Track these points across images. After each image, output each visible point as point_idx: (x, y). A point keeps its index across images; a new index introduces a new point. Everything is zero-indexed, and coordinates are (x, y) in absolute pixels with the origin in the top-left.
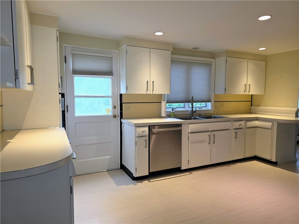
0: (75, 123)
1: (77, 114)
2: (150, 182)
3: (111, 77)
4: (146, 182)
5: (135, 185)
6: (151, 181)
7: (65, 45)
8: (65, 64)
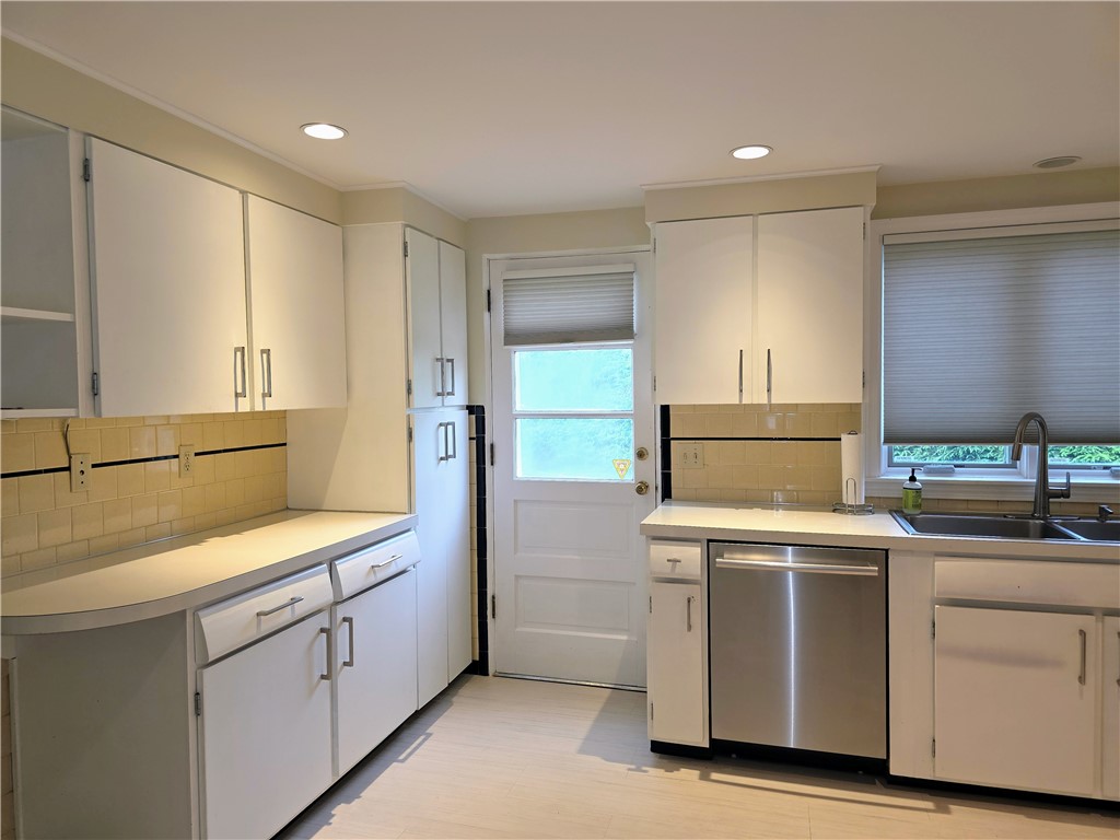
0: (515, 501)
1: (522, 472)
2: (705, 777)
3: (631, 342)
4: (688, 775)
5: (638, 769)
6: (715, 776)
7: (486, 256)
8: (486, 314)
